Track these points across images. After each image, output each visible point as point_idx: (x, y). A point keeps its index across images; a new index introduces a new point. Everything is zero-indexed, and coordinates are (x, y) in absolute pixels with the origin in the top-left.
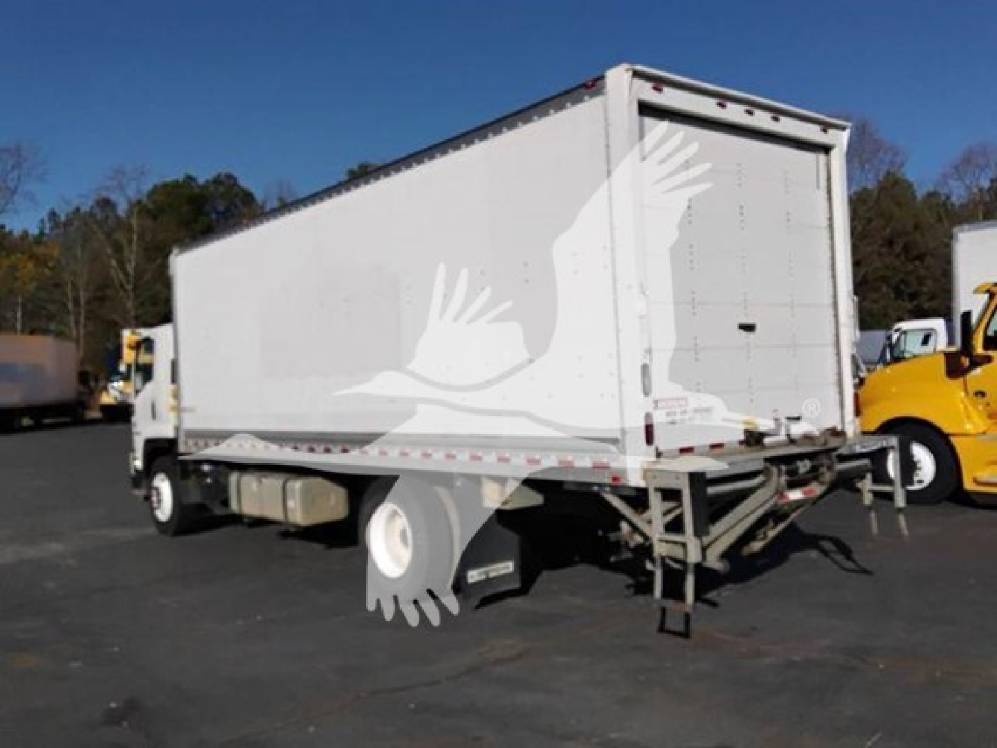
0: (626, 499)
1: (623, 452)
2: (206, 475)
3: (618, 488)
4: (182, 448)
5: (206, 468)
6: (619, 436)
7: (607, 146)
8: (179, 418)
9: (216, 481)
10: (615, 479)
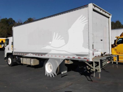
0: (89, 63)
1: (89, 56)
2: (17, 58)
3: (88, 62)
4: (13, 54)
5: (17, 57)
6: (88, 54)
7: (88, 14)
8: (13, 50)
9: (18, 59)
10: (87, 60)
